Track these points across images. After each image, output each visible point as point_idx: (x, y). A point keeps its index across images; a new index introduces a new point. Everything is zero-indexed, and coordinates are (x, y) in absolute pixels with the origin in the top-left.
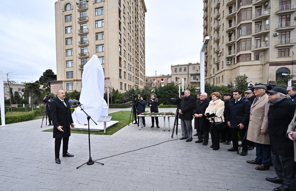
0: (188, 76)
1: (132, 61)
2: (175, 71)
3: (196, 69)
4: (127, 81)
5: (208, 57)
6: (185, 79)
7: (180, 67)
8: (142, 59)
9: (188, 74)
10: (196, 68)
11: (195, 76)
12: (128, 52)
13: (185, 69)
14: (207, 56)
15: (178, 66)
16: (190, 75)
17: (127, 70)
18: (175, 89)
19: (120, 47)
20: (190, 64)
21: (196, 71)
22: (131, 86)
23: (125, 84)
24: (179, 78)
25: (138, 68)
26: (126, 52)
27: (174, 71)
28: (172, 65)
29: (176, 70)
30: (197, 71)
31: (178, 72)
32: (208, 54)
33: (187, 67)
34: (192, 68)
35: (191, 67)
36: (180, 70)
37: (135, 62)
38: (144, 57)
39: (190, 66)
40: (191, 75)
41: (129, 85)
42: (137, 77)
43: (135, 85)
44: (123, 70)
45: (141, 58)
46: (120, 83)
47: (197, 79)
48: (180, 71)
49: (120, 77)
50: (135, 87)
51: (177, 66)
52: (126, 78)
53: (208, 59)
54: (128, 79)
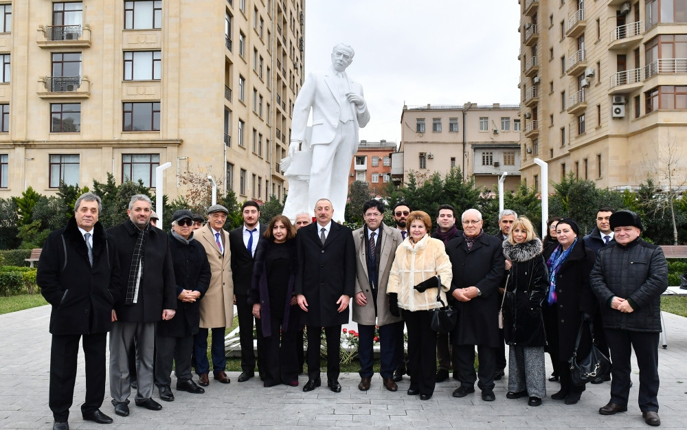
0: (464, 152)
1: (265, 79)
2: (418, 131)
3: (491, 127)
4: (248, 157)
5: (541, 88)
6: (453, 159)
7: (437, 115)
8: (294, 72)
9: (464, 144)
10: (490, 121)
11: (489, 151)
12: (253, 40)
13: (451, 125)
14: (538, 83)
15: (429, 109)
16: (469, 148)
17: (248, 115)
18: (466, 197)
19: (226, 17)
20: (470, 108)
21: (492, 132)
22: (260, 178)
23: (243, 171)
24: (430, 158)
25: (284, 108)
26: (247, 38)
27: (414, 127)
28: (405, 106)
29: (419, 127)
30: (495, 132)
31: (429, 135)
32: (540, 75)
33: (459, 115)
34: (478, 121)
35: (473, 119)
36: (436, 126)
37: (274, 83)
38: (301, 67)
39: (469, 115)
40: (476, 147)
41: (254, 175)
42: (280, 143)
43: (274, 177)
44: (238, 112)
45: (292, 70)
46: (226, 163)
47: (497, 165)
48: (435, 129)
49: (228, 140)
50: (274, 184)
51: (423, 110)
52: (245, 147)
53: (540, 93)
54: (251, 150)
